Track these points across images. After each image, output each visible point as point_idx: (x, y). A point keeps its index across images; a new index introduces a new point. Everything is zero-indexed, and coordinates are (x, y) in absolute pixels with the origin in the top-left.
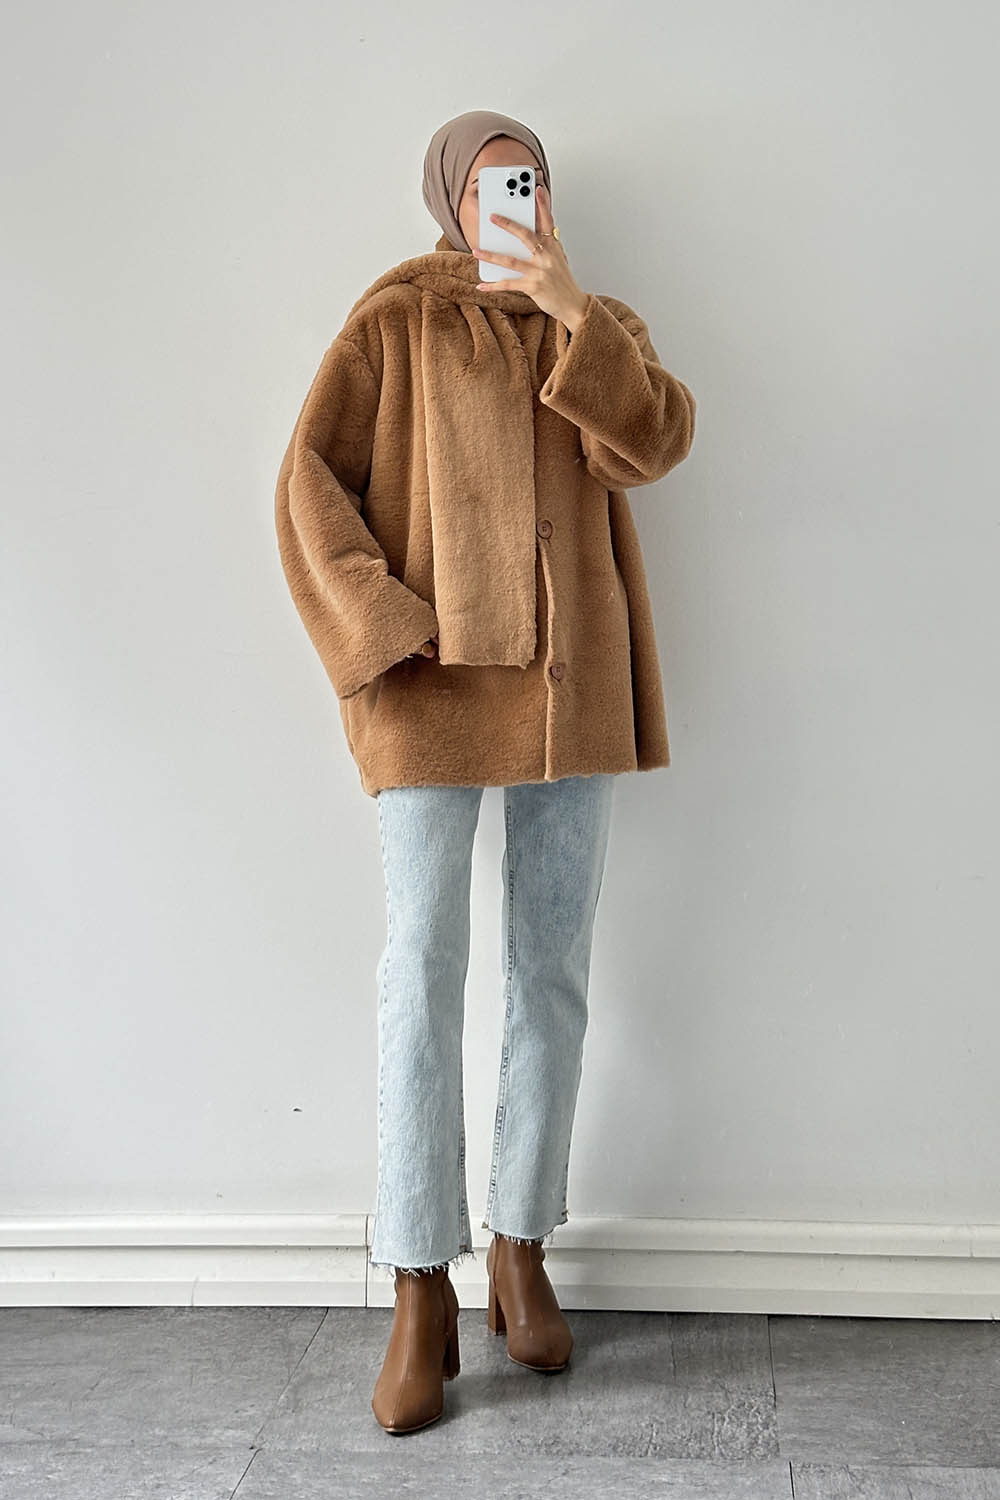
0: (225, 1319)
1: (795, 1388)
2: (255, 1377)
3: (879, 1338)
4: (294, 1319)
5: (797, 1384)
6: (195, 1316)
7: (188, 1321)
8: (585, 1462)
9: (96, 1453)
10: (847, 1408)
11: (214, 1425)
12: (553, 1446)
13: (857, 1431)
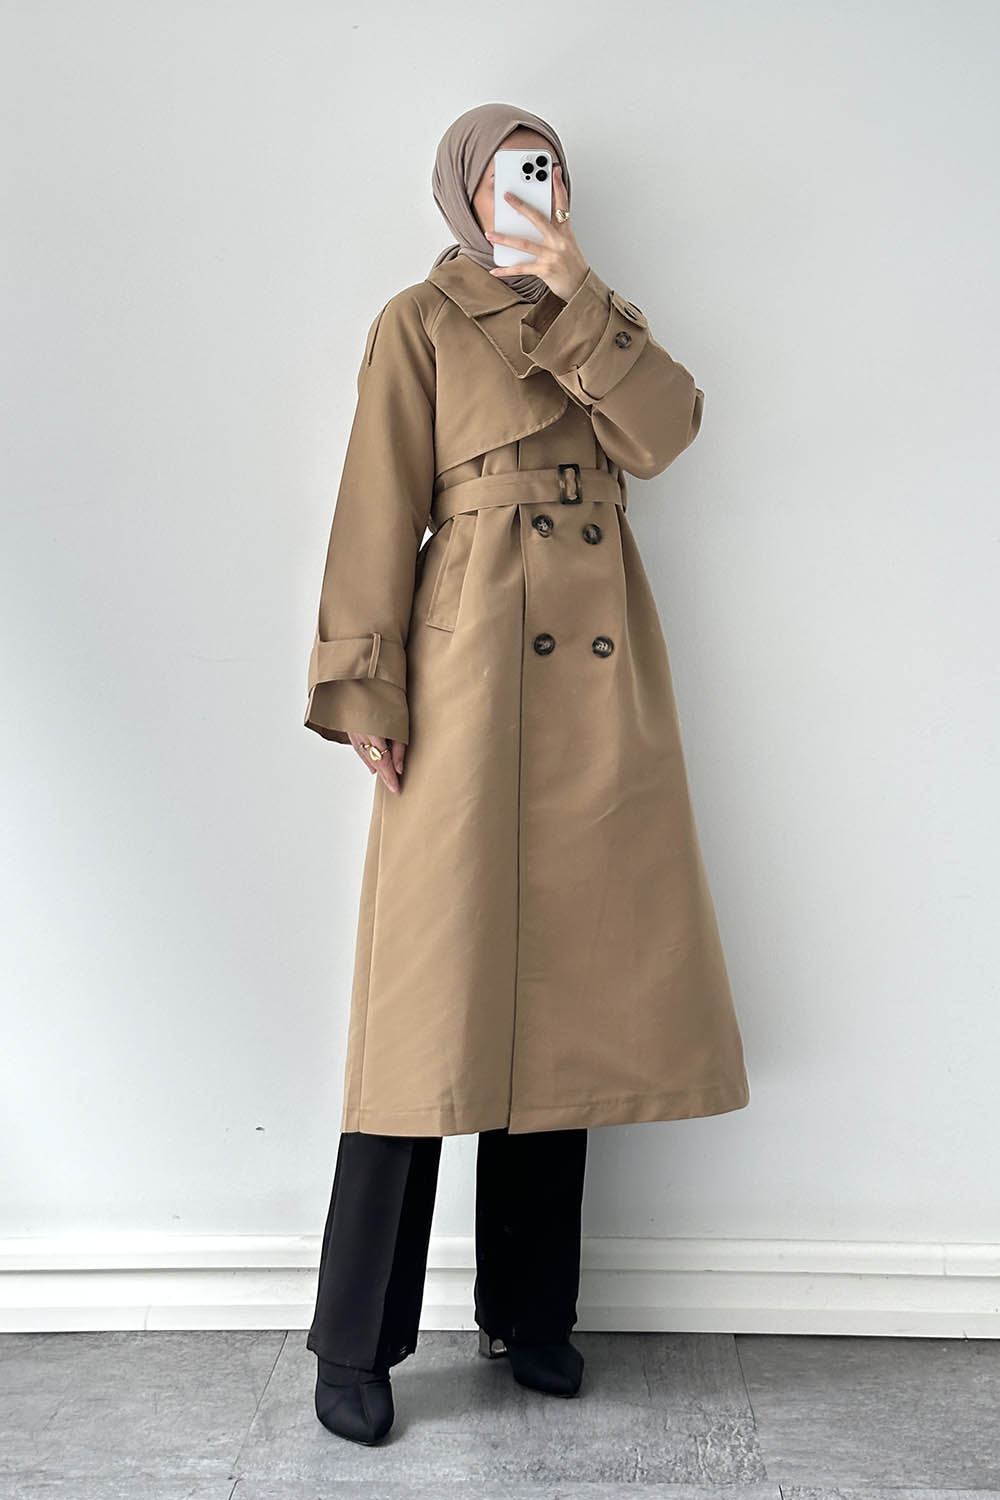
0: (181, 1343)
1: (772, 1410)
2: (220, 1403)
4: (252, 1344)
5: (774, 1405)
6: (149, 1341)
7: (142, 1346)
8: (574, 1488)
9: (67, 1485)
10: (828, 1428)
11: (188, 1455)
12: (539, 1471)
13: (841, 1453)
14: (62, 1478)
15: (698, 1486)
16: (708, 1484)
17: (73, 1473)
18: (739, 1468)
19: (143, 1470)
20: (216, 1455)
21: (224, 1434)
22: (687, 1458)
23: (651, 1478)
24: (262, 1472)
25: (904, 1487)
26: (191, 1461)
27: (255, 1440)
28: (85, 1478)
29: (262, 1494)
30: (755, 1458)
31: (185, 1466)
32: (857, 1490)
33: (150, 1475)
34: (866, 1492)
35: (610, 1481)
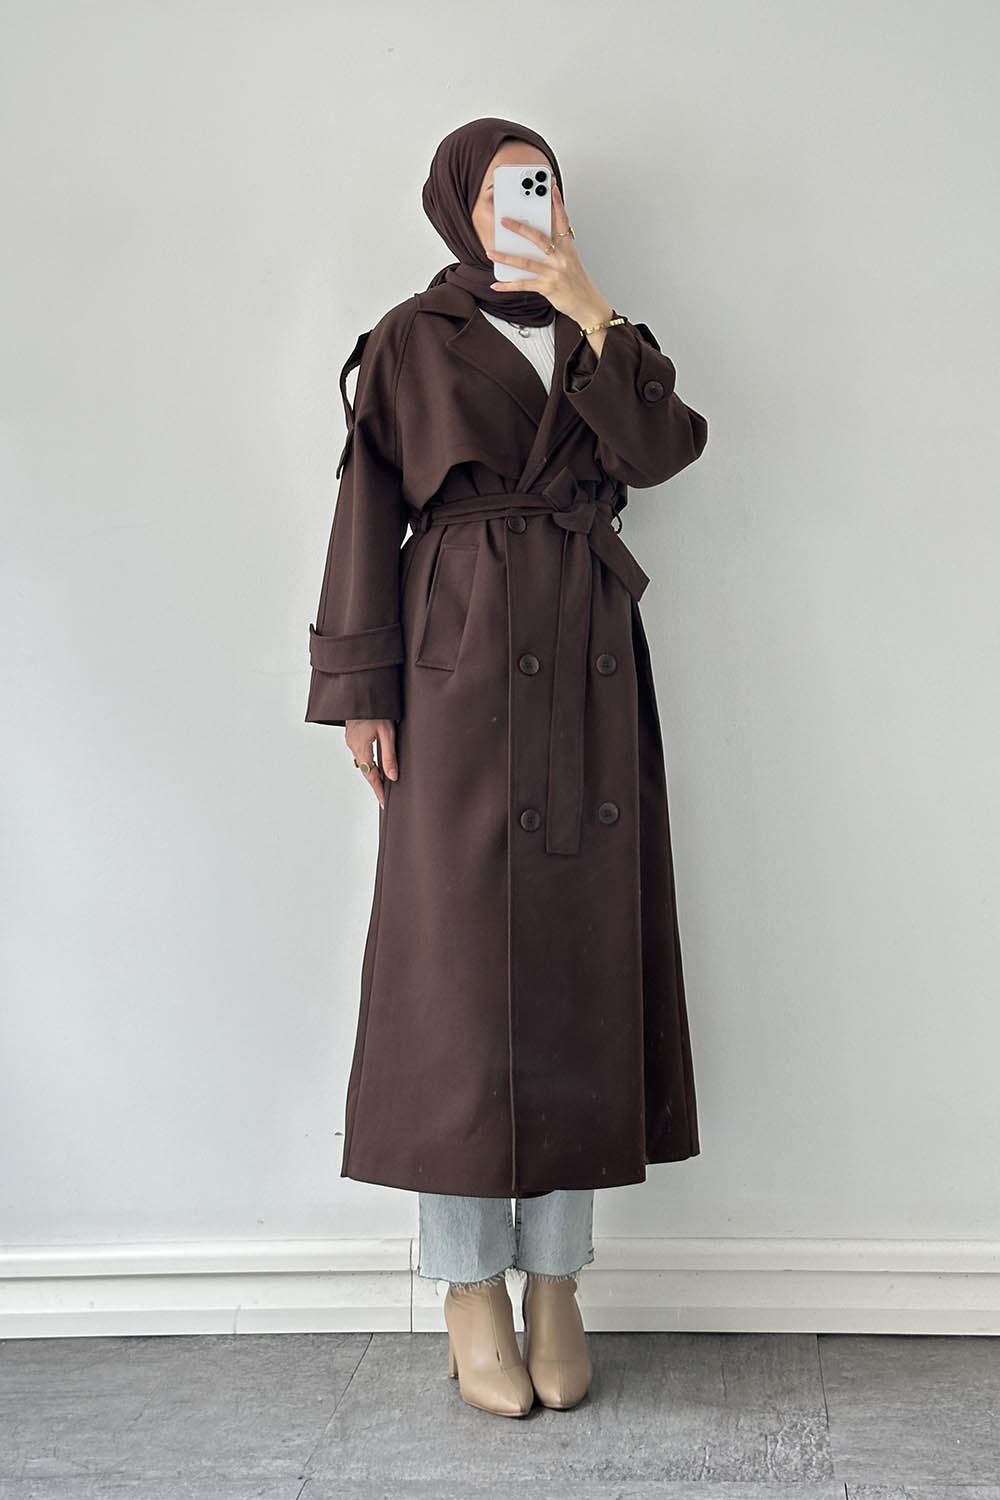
0: (269, 1346)
1: (847, 1408)
2: (301, 1406)
3: (930, 1356)
4: (338, 1346)
5: (850, 1404)
6: (237, 1344)
7: (231, 1349)
8: (639, 1486)
9: (143, 1486)
10: (901, 1427)
11: (261, 1455)
12: (606, 1471)
13: (911, 1451)
14: (139, 1479)
15: (764, 1484)
16: (773, 1482)
17: (151, 1473)
18: (807, 1466)
19: (218, 1471)
20: (290, 1455)
21: (299, 1435)
22: (755, 1457)
23: (716, 1476)
24: (332, 1472)
25: (970, 1484)
26: (263, 1463)
27: (329, 1440)
28: (161, 1480)
29: (330, 1494)
30: (824, 1456)
31: (258, 1466)
32: (921, 1488)
33: (224, 1476)
34: (932, 1490)
35: (674, 1480)
